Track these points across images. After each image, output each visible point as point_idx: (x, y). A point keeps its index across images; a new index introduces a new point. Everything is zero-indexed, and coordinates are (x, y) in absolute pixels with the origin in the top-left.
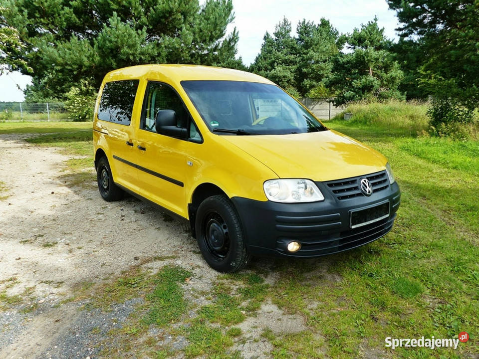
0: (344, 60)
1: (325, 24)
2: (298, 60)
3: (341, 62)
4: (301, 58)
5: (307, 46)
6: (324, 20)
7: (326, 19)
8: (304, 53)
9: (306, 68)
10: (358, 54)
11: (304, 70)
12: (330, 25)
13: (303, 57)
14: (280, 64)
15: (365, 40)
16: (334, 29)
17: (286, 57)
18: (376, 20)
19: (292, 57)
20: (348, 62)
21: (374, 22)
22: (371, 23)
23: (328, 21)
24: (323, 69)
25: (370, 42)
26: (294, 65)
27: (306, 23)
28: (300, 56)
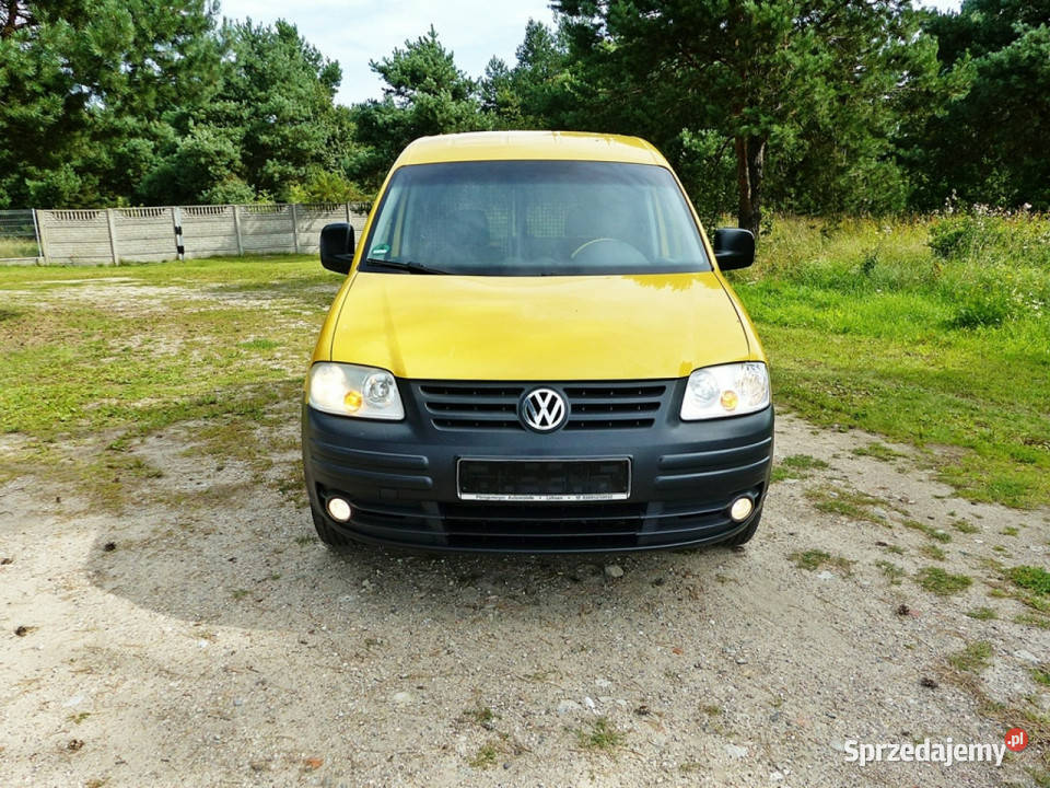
0: (388, 118)
1: (287, 33)
2: (246, 113)
3: (380, 121)
4: (252, 109)
5: (262, 81)
6: (285, 24)
7: (290, 23)
8: (258, 99)
9: (266, 134)
10: (422, 105)
11: (264, 138)
12: (300, 36)
13: (257, 109)
14: (202, 121)
15: (425, 77)
16: (311, 47)
17: (218, 106)
18: (433, 34)
19: (233, 105)
20: (396, 123)
21: (430, 39)
22: (423, 41)
23: (295, 29)
24: (308, 139)
25: (435, 80)
26: (236, 125)
27: (254, 27)
28: (249, 105)
